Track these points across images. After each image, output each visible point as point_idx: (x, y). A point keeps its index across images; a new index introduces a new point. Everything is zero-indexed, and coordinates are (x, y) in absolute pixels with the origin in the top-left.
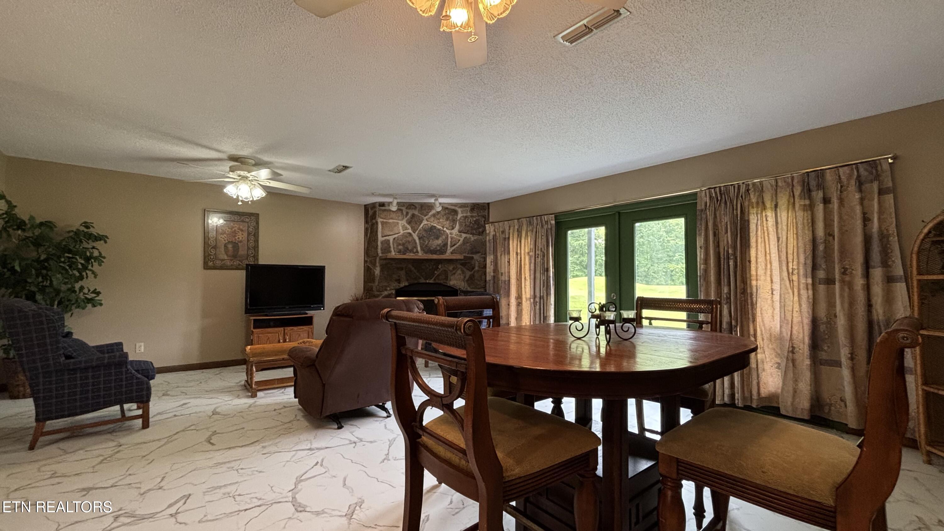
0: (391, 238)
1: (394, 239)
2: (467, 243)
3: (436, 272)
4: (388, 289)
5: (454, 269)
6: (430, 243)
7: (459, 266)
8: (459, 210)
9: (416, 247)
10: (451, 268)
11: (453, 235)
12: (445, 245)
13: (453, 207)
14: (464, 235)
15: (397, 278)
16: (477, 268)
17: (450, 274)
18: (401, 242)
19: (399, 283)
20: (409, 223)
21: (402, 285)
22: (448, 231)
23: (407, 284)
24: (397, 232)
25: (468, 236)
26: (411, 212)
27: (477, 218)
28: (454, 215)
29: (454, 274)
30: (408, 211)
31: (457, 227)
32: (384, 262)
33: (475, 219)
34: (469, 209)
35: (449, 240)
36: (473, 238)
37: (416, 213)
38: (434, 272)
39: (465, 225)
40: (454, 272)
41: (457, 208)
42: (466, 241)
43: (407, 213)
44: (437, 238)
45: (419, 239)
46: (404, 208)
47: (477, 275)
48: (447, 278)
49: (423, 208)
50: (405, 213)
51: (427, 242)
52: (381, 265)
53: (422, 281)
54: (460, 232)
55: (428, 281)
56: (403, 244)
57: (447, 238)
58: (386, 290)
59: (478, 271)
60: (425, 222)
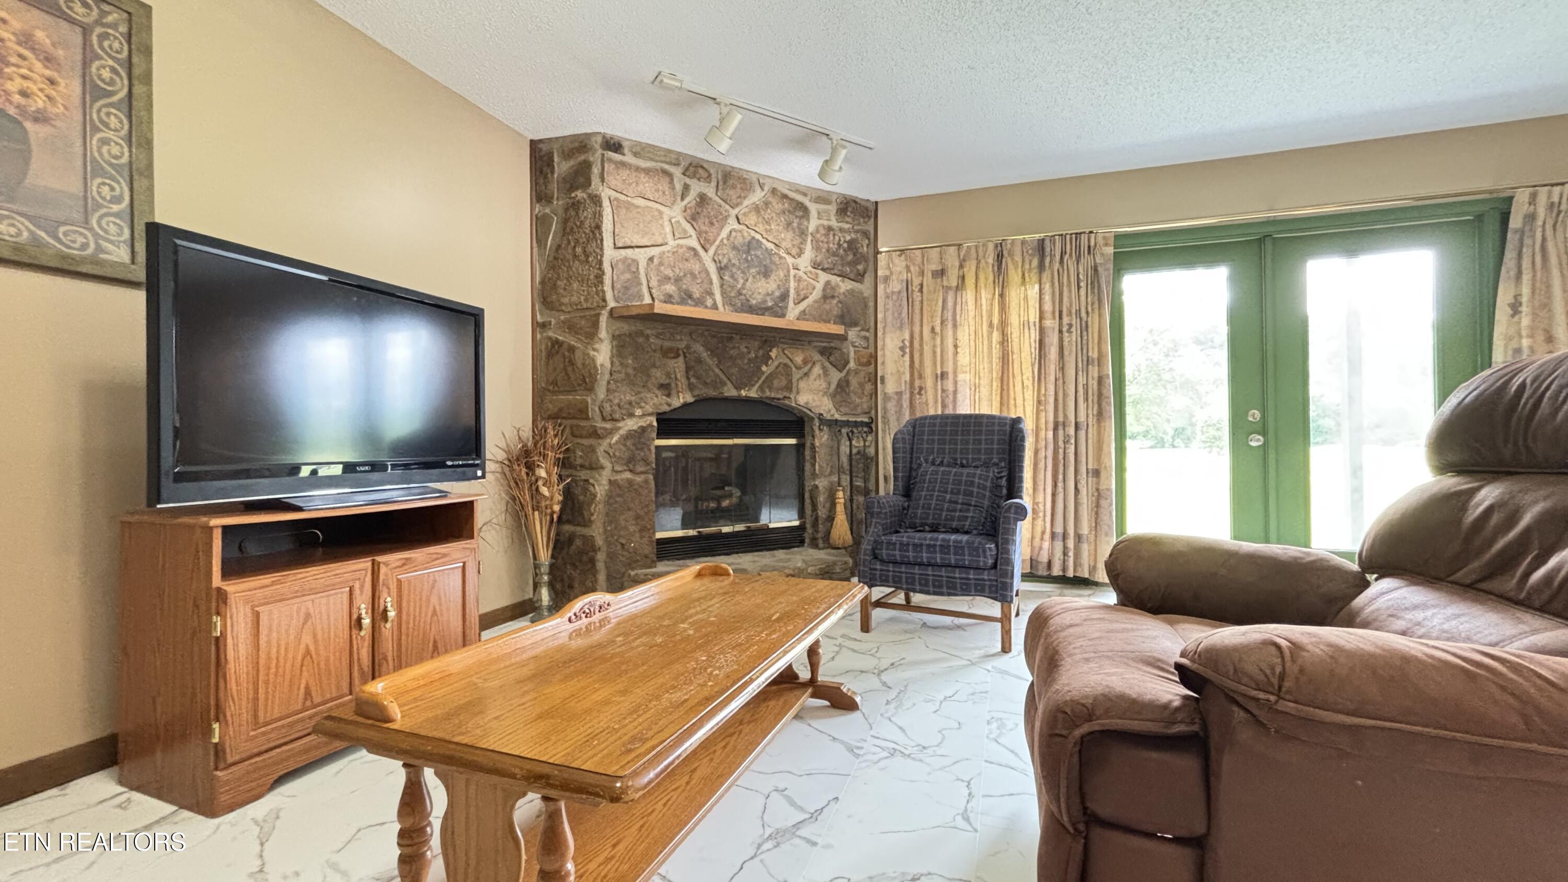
0: (641, 256)
1: (651, 259)
2: (833, 297)
3: (764, 368)
4: (638, 412)
5: (805, 362)
6: (748, 284)
7: (817, 357)
8: (813, 208)
9: (710, 293)
10: (799, 359)
11: (801, 273)
12: (784, 297)
13: (799, 198)
14: (824, 277)
15: (664, 380)
16: (852, 365)
17: (796, 375)
18: (669, 272)
19: (669, 395)
20: (693, 219)
21: (677, 402)
22: (790, 260)
23: (690, 399)
24: (660, 241)
25: (835, 280)
26: (697, 187)
27: (853, 235)
28: (801, 217)
29: (806, 374)
30: (688, 181)
31: (809, 253)
32: (625, 327)
33: (848, 238)
34: (833, 208)
35: (792, 284)
36: (845, 286)
37: (710, 191)
38: (759, 369)
39: (828, 251)
40: (806, 369)
41: (806, 201)
42: (828, 294)
43: (686, 188)
44: (766, 274)
45: (721, 269)
46: (677, 172)
47: (854, 382)
48: (789, 388)
49: (731, 182)
50: (679, 187)
51: (741, 281)
52: (614, 337)
53: (730, 391)
54: (816, 265)
55: (743, 393)
56: (678, 280)
57: (787, 276)
58: (631, 415)
59: (857, 372)
60: (732, 224)
